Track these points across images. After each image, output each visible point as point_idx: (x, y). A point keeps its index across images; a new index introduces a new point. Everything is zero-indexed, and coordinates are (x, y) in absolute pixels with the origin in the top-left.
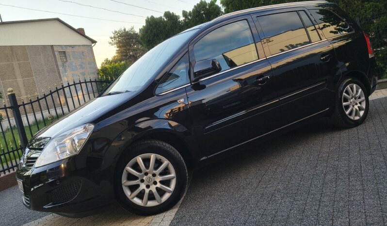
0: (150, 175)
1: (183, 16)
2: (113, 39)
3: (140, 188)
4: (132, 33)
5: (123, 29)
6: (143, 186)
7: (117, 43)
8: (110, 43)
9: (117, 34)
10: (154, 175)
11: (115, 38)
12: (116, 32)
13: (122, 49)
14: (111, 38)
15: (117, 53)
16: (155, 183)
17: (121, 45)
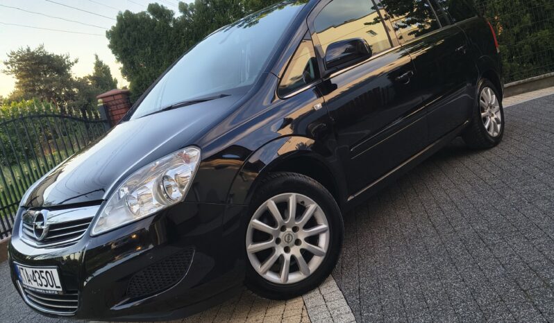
0: (289, 230)
1: (181, 11)
2: (9, 65)
3: (276, 253)
4: (41, 55)
5: (25, 49)
6: (280, 251)
7: (15, 72)
8: (5, 71)
9: (15, 57)
10: (295, 229)
11: (11, 62)
12: (13, 53)
13: (26, 80)
14: (6, 63)
15: (17, 87)
16: (298, 242)
17: (23, 73)
